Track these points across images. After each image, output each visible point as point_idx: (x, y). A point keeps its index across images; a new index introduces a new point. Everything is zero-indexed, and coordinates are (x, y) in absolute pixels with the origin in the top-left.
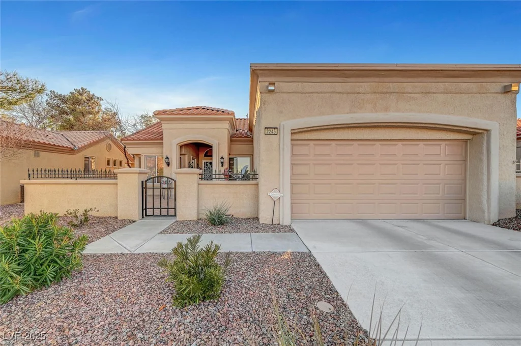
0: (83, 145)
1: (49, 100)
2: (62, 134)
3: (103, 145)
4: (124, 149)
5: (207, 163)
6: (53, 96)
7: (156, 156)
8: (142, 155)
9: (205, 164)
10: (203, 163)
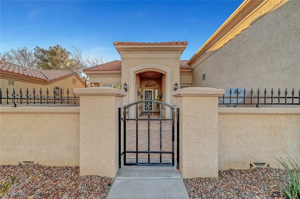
0: (54, 78)
1: (36, 52)
2: (41, 71)
3: (71, 79)
4: (85, 82)
5: (147, 91)
6: (38, 50)
7: (113, 85)
8: (101, 83)
9: (145, 92)
10: (144, 92)
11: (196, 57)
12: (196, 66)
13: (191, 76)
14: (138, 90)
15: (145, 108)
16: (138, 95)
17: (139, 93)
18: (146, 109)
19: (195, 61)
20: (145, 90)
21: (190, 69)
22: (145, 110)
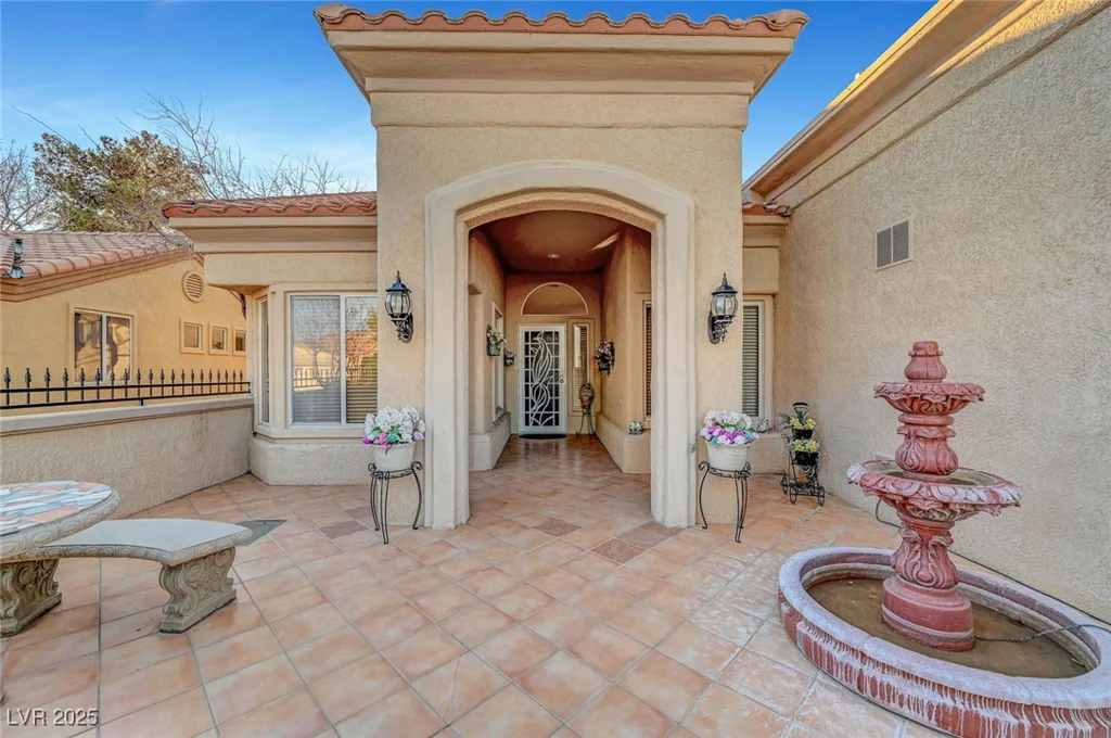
1: (43, 161)
5: (535, 334)
6: (55, 151)
7: (343, 296)
8: (271, 289)
9: (527, 340)
10: (521, 337)
11: (823, 136)
12: (811, 193)
13: (775, 252)
14: (489, 328)
15: (527, 416)
16: (489, 354)
17: (491, 344)
18: (532, 419)
19: (806, 162)
20: (522, 329)
21: (771, 211)
22: (527, 424)
